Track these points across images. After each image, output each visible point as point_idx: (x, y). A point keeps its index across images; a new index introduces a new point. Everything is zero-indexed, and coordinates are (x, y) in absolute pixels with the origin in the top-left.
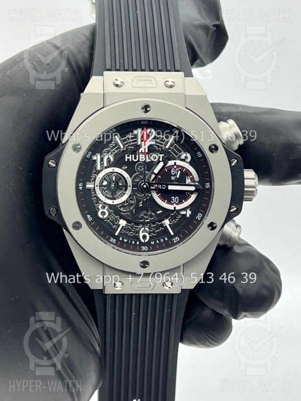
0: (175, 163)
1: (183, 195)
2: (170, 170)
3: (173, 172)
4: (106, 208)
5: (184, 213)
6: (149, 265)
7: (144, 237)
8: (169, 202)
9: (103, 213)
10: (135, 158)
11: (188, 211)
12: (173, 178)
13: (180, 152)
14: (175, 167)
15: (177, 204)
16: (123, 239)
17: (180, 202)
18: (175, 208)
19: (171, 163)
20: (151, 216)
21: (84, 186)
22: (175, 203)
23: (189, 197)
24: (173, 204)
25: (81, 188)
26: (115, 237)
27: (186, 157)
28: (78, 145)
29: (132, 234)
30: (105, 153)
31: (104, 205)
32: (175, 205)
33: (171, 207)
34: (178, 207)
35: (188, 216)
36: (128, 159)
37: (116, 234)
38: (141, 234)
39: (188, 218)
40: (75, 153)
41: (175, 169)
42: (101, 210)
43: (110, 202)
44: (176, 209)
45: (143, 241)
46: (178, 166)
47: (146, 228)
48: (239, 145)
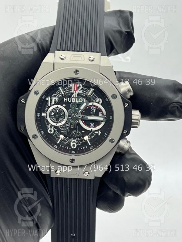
0: (93, 104)
1: (97, 123)
2: (90, 108)
3: (92, 109)
4: (53, 128)
5: (97, 133)
6: (75, 161)
7: (74, 145)
8: (89, 126)
9: (51, 131)
10: (70, 100)
11: (99, 131)
12: (91, 113)
13: (96, 98)
14: (93, 106)
15: (93, 127)
16: (62, 146)
17: (95, 126)
18: (92, 129)
19: (91, 104)
20: (78, 134)
21: (41, 115)
22: (92, 127)
25: (39, 116)
27: (99, 101)
28: (37, 91)
30: (53, 96)
31: (51, 126)
32: (92, 128)
33: (89, 129)
35: (99, 134)
36: (66, 101)
37: (58, 143)
38: (72, 144)
39: (99, 136)
40: (36, 96)
41: (93, 107)
42: (50, 129)
43: (55, 124)
44: (93, 130)
45: (73, 148)
46: (95, 106)
47: (75, 140)
48: (131, 95)
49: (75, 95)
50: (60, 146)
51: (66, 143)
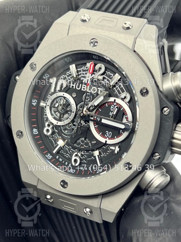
0: (115, 100)
1: (116, 132)
2: (110, 106)
3: (112, 109)
4: (51, 126)
5: (113, 148)
6: (67, 185)
7: (76, 161)
8: (103, 135)
9: (48, 131)
11: (117, 147)
12: (111, 114)
13: (123, 91)
14: (115, 104)
15: (109, 139)
16: (59, 158)
17: (113, 138)
18: (106, 141)
19: (112, 99)
20: (87, 144)
21: (38, 103)
22: (108, 137)
23: (121, 134)
24: (105, 138)
25: (34, 104)
26: (52, 154)
27: (125, 97)
28: (35, 65)
29: (68, 156)
30: (62, 78)
31: (50, 124)
32: (107, 139)
33: (103, 140)
34: (109, 142)
35: (116, 152)
37: (54, 152)
38: (74, 158)
39: (115, 154)
40: (31, 71)
41: (115, 106)
42: (47, 128)
43: (55, 122)
44: (107, 143)
45: (74, 164)
46: (117, 104)
47: (79, 154)
49: (88, 80)
50: (57, 157)
51: (67, 156)
